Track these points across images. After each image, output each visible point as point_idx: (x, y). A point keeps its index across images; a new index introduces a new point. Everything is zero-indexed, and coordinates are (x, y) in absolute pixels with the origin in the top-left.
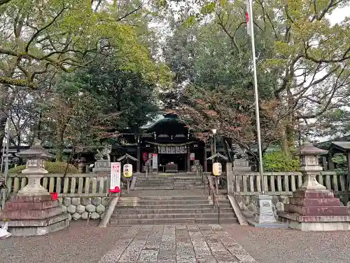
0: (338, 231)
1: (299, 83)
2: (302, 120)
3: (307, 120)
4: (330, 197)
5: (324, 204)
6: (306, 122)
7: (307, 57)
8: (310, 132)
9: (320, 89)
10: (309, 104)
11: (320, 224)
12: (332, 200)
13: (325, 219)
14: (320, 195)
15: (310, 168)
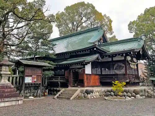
0: (12, 106)
1: (10, 26)
2: (9, 46)
3: (11, 47)
4: (12, 88)
5: (8, 92)
6: (11, 48)
7: (14, 13)
8: (12, 54)
9: (20, 32)
10: (14, 39)
11: (3, 103)
12: (12, 90)
13: (7, 100)
14: (7, 87)
15: (4, 73)
